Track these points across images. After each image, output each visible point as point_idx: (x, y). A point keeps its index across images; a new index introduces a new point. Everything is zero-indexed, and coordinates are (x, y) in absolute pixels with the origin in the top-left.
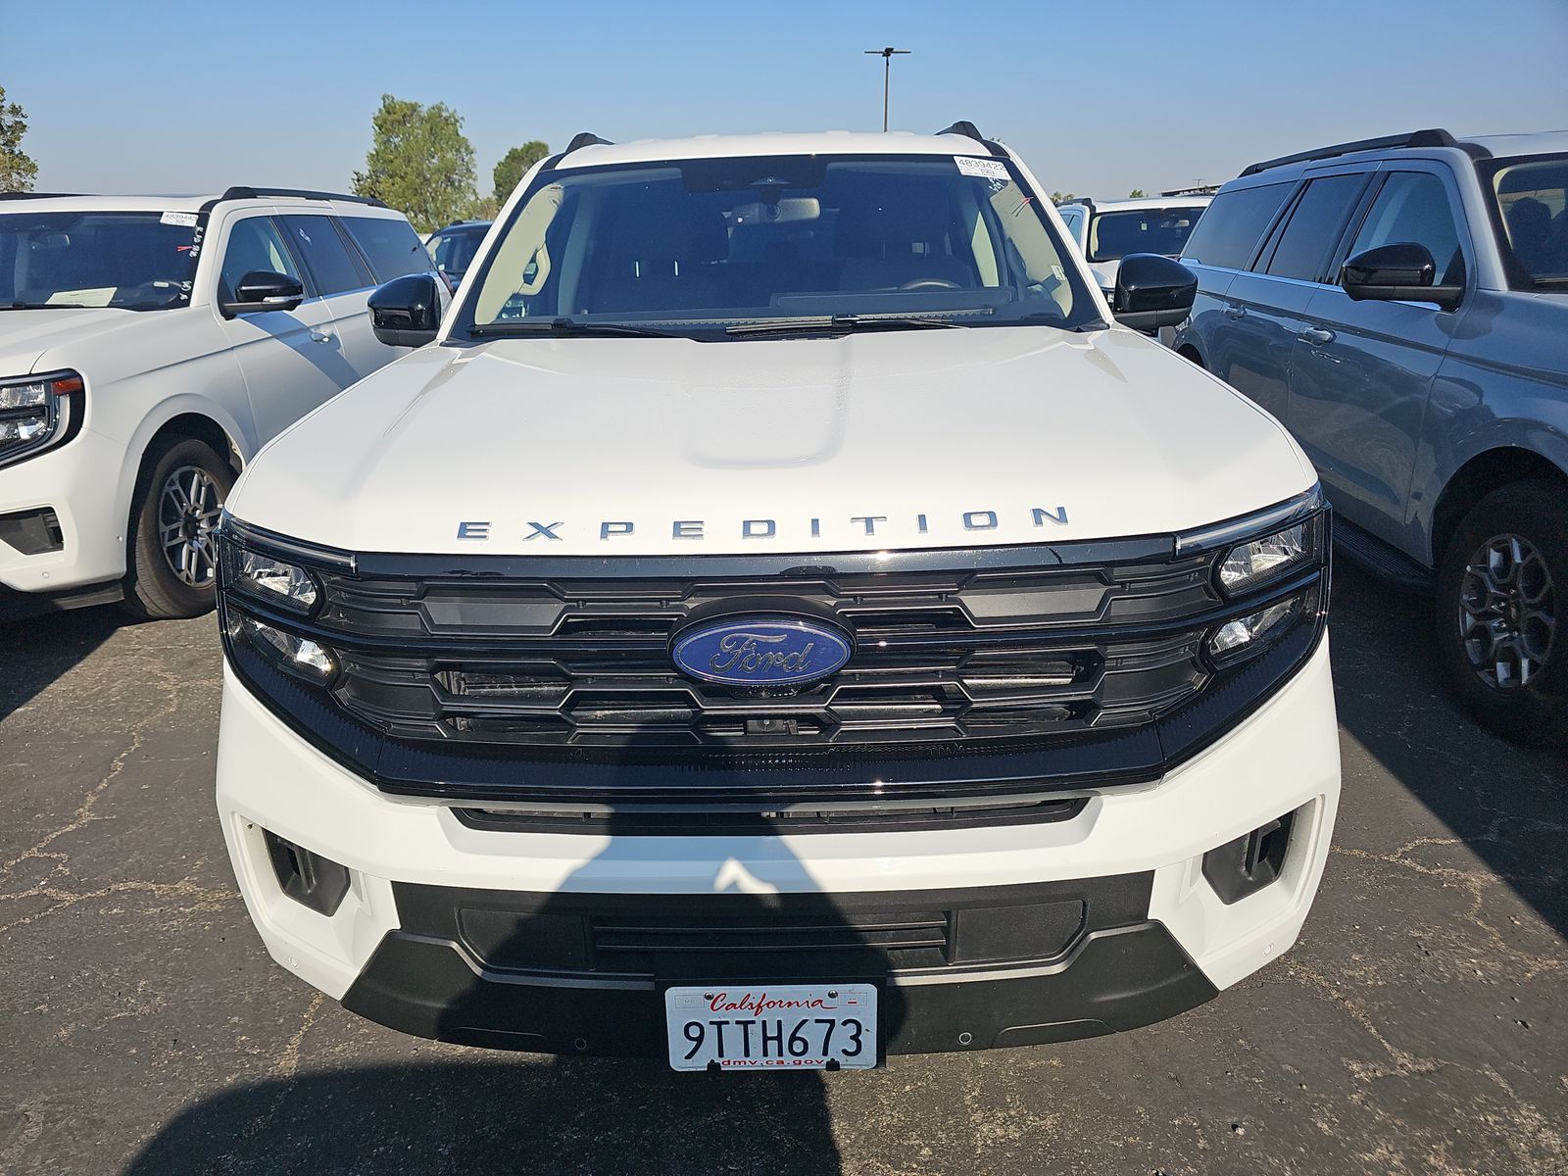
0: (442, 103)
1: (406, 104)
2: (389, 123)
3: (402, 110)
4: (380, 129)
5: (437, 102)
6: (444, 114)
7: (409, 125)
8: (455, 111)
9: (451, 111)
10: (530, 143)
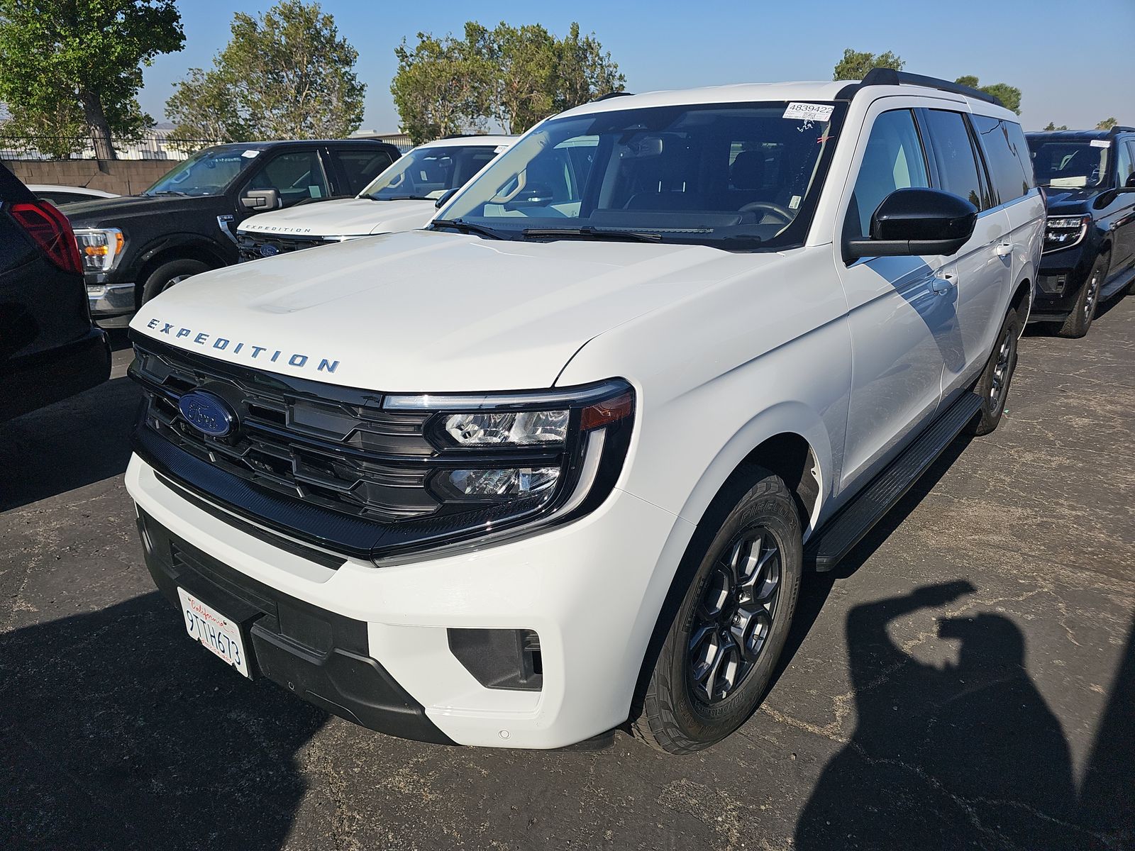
0: (890, 52)
1: (862, 55)
2: (846, 70)
3: (857, 60)
4: (838, 75)
5: (886, 51)
6: (890, 60)
7: (861, 71)
8: (899, 58)
9: (896, 57)
10: (963, 78)
